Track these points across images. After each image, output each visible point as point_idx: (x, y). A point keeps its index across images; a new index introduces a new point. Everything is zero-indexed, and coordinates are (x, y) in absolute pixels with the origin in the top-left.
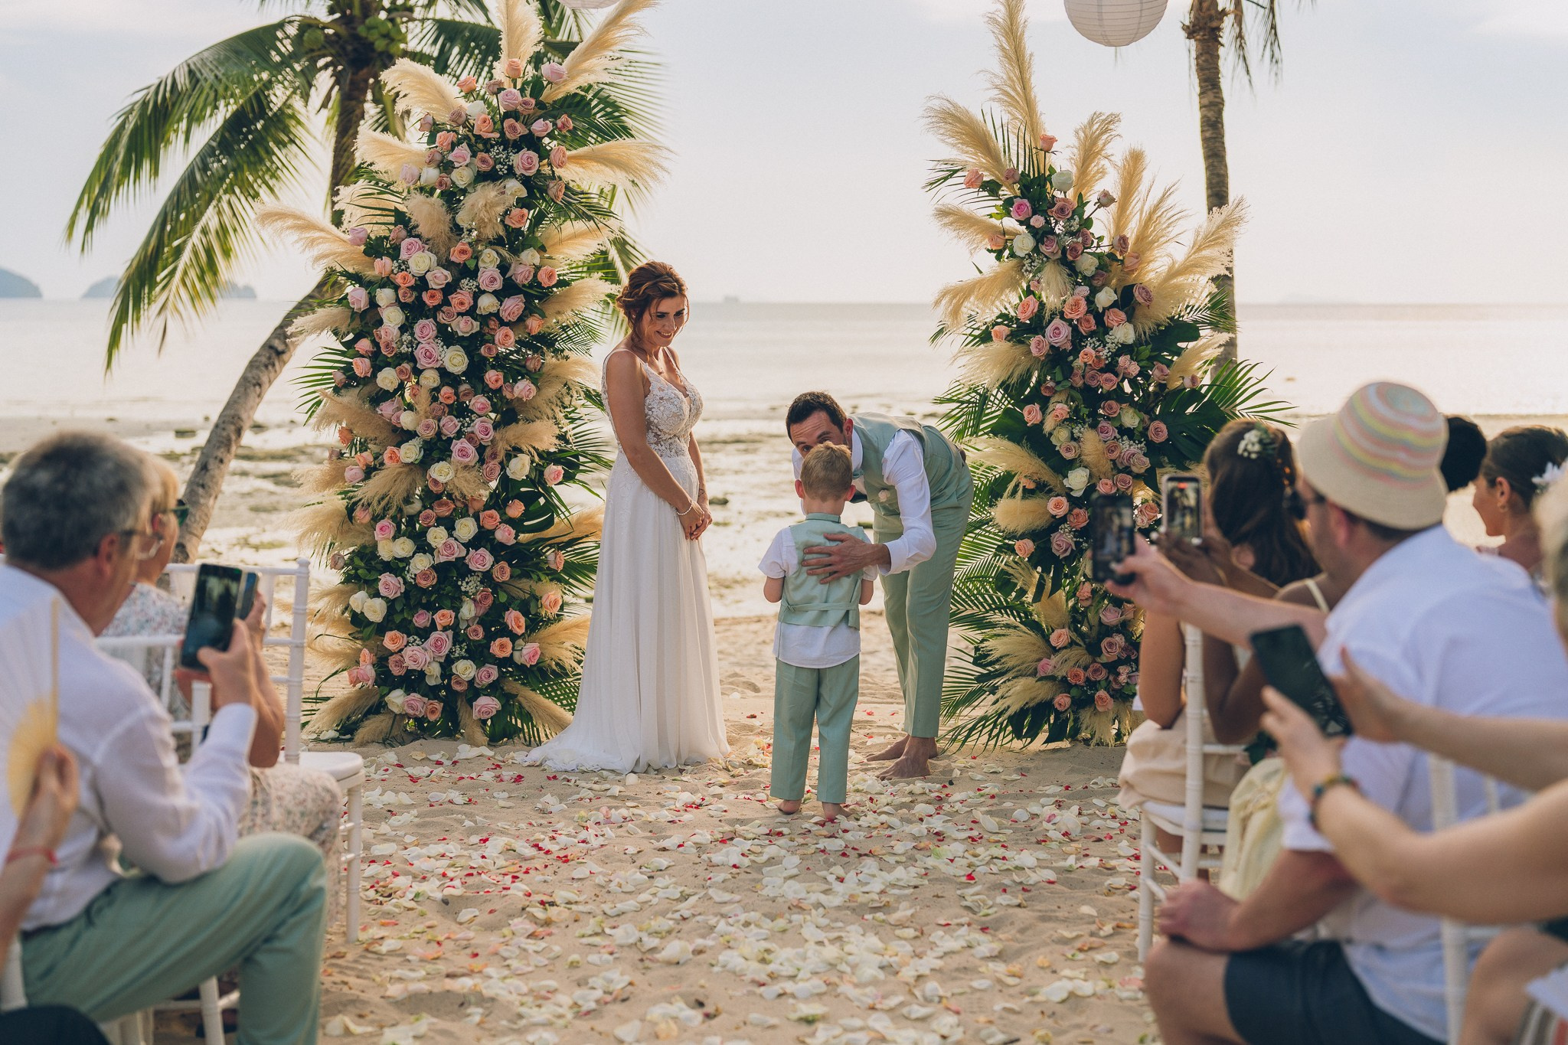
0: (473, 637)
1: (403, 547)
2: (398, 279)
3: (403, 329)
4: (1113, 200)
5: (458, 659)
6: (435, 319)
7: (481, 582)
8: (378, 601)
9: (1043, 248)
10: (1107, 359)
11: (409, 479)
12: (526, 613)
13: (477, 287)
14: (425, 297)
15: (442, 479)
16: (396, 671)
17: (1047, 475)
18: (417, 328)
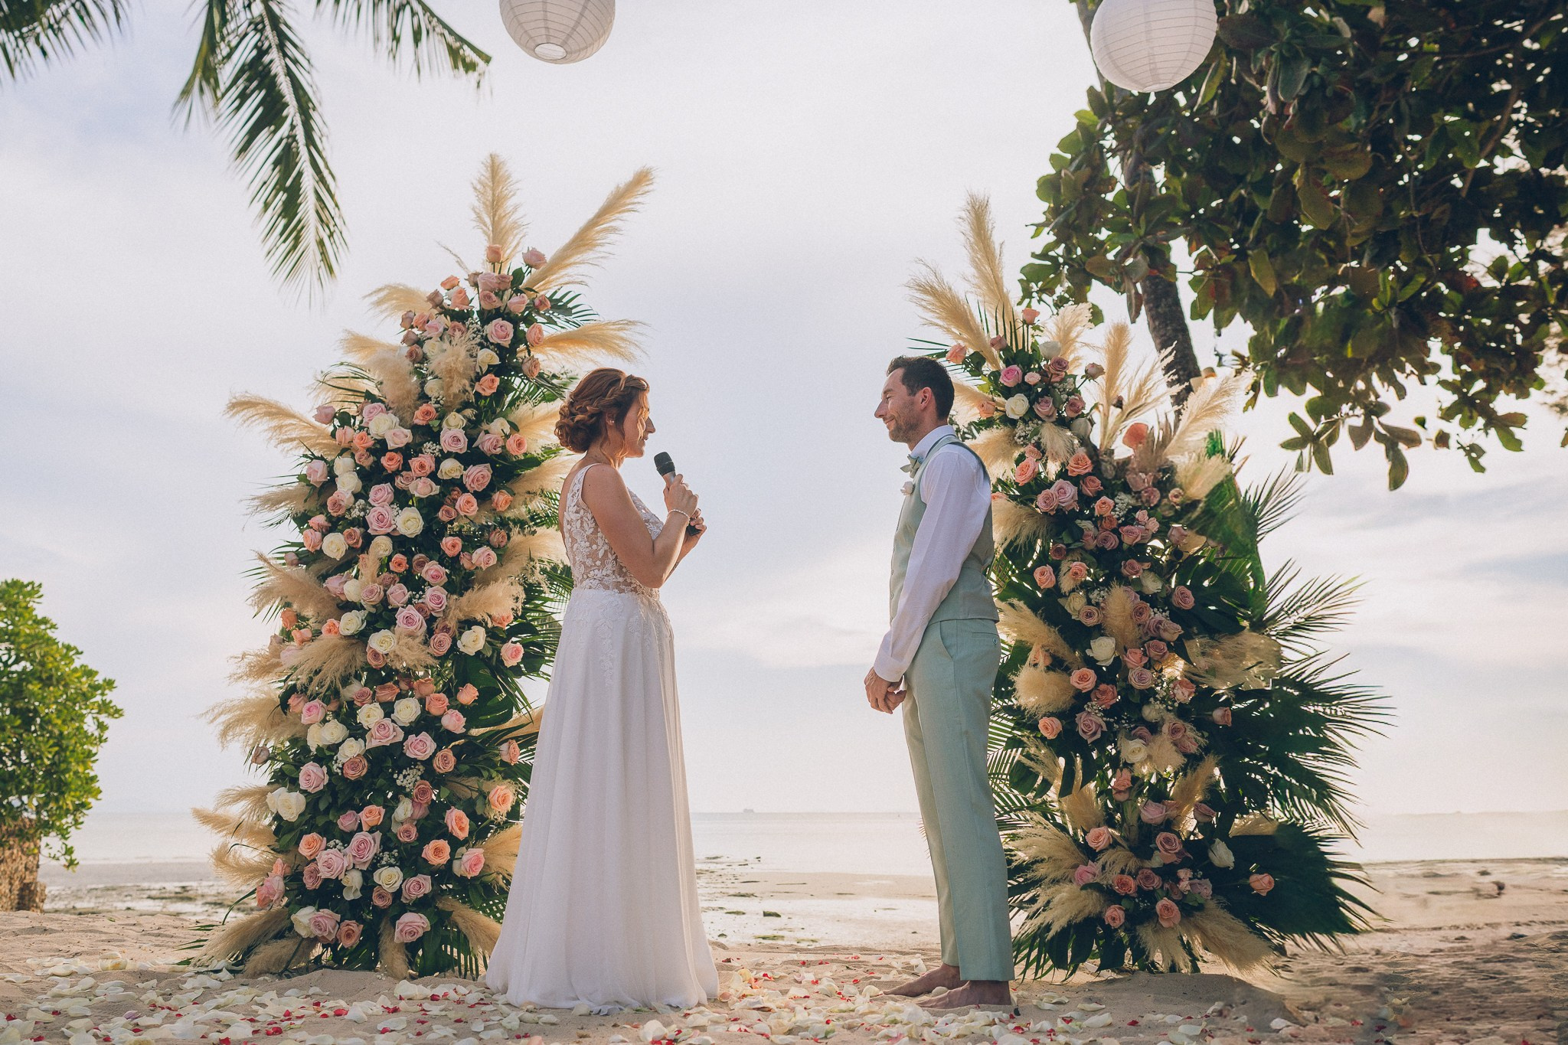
0: (403, 839)
1: (333, 731)
2: (356, 443)
3: (357, 496)
4: (1100, 371)
5: (383, 866)
6: (392, 482)
7: (422, 777)
8: (296, 795)
9: (1037, 408)
10: (1118, 519)
11: (348, 653)
12: (472, 816)
13: (441, 451)
14: (384, 461)
15: (381, 650)
16: (310, 884)
17: (1063, 650)
18: (372, 494)
